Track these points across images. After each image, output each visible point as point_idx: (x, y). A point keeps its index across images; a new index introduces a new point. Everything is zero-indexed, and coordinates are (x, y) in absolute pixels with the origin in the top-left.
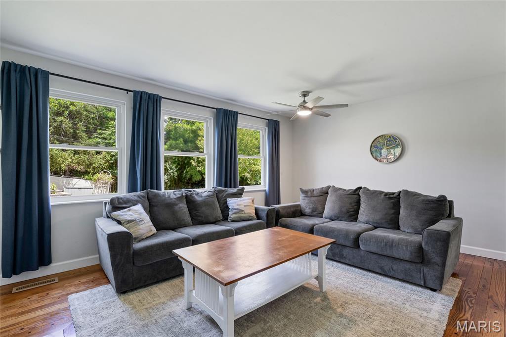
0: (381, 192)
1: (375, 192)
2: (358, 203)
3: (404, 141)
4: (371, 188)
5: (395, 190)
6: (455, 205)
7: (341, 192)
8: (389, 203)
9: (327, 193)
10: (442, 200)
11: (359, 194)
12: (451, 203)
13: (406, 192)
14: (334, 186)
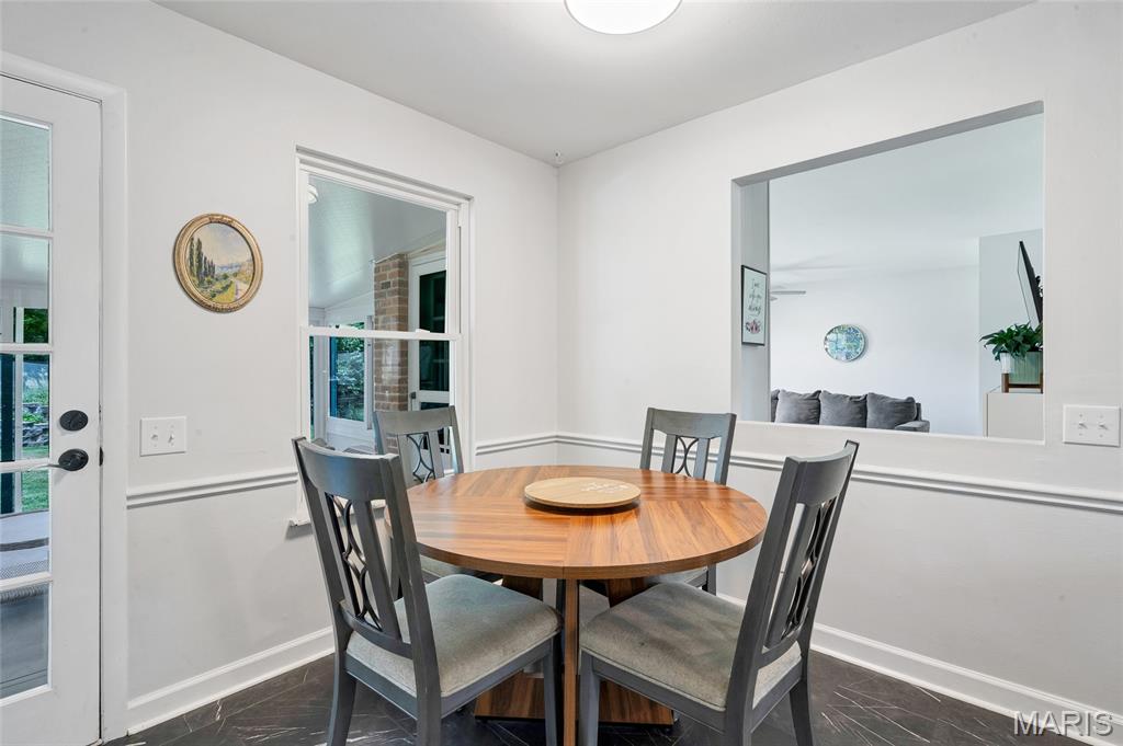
0: (846, 397)
1: (838, 396)
2: (819, 408)
3: (867, 334)
4: (833, 392)
5: (861, 394)
6: (923, 408)
7: (796, 396)
8: (855, 407)
9: (777, 399)
10: (910, 401)
11: (818, 399)
12: (919, 405)
13: (874, 396)
14: (784, 391)
